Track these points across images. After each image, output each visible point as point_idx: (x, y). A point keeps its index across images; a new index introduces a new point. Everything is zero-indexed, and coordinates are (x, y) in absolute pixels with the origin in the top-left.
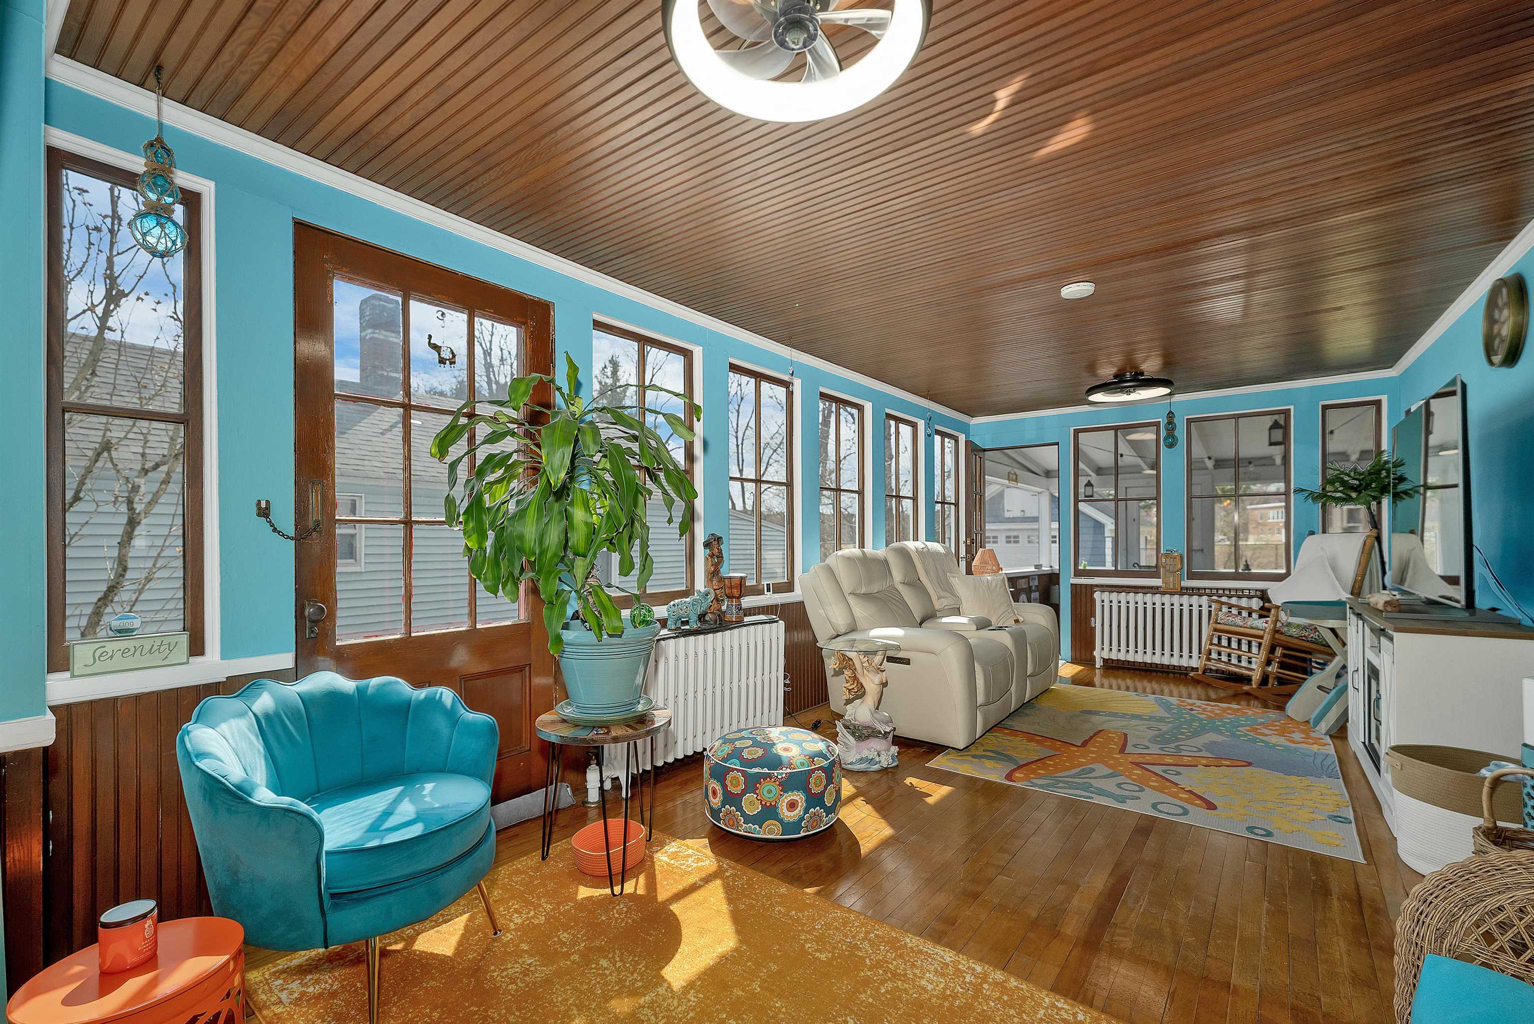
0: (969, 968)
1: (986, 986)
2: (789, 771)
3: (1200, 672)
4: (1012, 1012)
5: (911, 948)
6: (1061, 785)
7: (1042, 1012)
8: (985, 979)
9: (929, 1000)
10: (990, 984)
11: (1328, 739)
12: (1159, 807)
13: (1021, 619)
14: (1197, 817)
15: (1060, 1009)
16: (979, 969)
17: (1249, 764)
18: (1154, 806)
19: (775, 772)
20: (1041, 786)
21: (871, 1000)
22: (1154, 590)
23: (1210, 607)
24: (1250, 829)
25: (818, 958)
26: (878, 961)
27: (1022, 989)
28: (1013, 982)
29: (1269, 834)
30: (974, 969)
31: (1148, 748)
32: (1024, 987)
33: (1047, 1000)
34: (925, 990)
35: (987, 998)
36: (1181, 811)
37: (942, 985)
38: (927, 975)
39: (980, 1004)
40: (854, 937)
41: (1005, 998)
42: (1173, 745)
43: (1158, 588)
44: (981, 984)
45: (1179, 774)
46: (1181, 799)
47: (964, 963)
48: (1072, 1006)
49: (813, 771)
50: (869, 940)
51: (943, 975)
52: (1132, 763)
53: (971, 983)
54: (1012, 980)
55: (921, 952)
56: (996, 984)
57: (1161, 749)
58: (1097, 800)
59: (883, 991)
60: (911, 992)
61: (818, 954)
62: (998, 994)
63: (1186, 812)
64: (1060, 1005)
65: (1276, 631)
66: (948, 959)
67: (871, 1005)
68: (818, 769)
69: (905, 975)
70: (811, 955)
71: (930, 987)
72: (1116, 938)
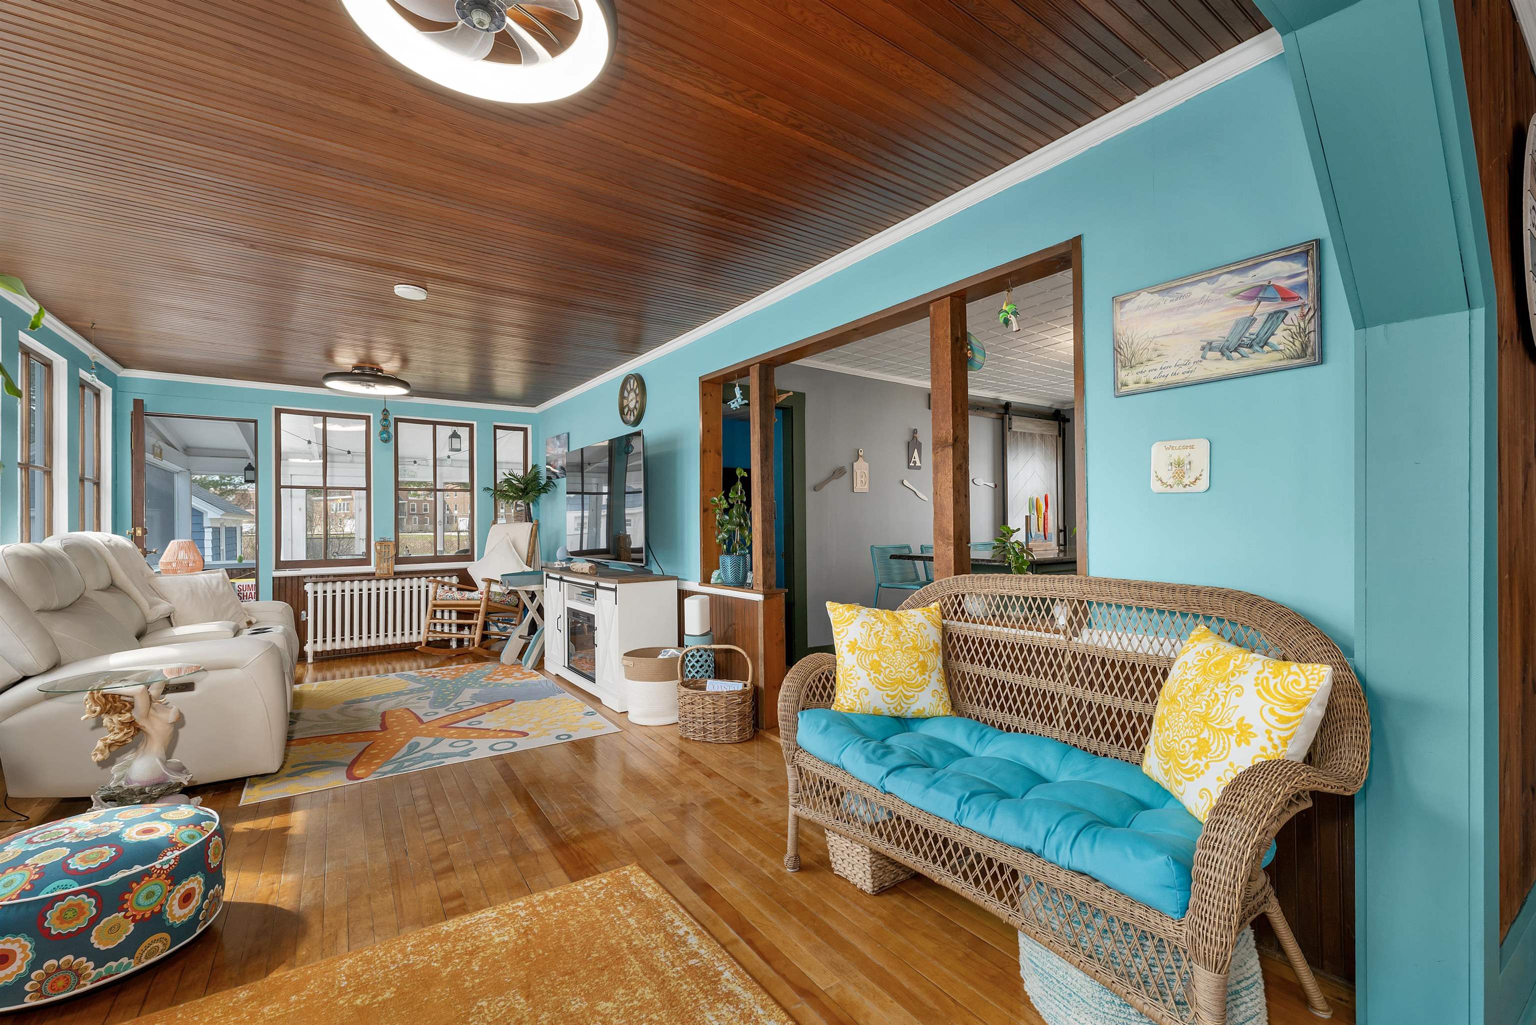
0: (513, 908)
1: (539, 908)
2: (177, 853)
3: (423, 645)
4: (572, 908)
5: (456, 930)
6: (406, 764)
7: (585, 894)
8: (533, 906)
9: (516, 944)
10: (539, 906)
11: (535, 672)
12: (495, 747)
13: (254, 620)
14: (523, 745)
15: (591, 886)
16: (521, 904)
17: (513, 701)
18: (491, 748)
19: (157, 864)
20: (390, 772)
21: (477, 981)
22: (370, 576)
23: (427, 587)
24: (558, 737)
25: (385, 1002)
26: (443, 957)
27: (560, 893)
28: (551, 894)
29: (570, 736)
30: (518, 907)
31: (437, 713)
32: (558, 891)
33: (579, 887)
34: (505, 943)
35: (549, 913)
36: (511, 745)
37: (512, 930)
38: (493, 934)
39: (549, 919)
40: (393, 963)
41: (559, 904)
42: (452, 705)
43: (374, 574)
44: (534, 910)
45: (480, 723)
46: (502, 737)
47: (509, 908)
48: (594, 879)
49: (209, 840)
50: (411, 953)
51: (503, 925)
52: (441, 727)
53: (527, 915)
54: (548, 893)
55: (466, 927)
56: (543, 903)
57: (447, 710)
58: (449, 761)
59: (477, 969)
60: (498, 951)
61: (380, 998)
62: (552, 907)
63: (515, 745)
64: (588, 884)
65: (488, 599)
66: (494, 915)
67: (481, 984)
68: (212, 835)
69: (478, 947)
70: (375, 1003)
71: (506, 938)
72: (567, 833)
